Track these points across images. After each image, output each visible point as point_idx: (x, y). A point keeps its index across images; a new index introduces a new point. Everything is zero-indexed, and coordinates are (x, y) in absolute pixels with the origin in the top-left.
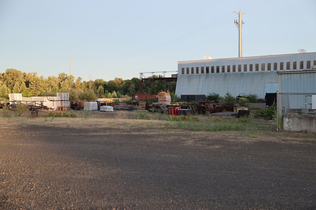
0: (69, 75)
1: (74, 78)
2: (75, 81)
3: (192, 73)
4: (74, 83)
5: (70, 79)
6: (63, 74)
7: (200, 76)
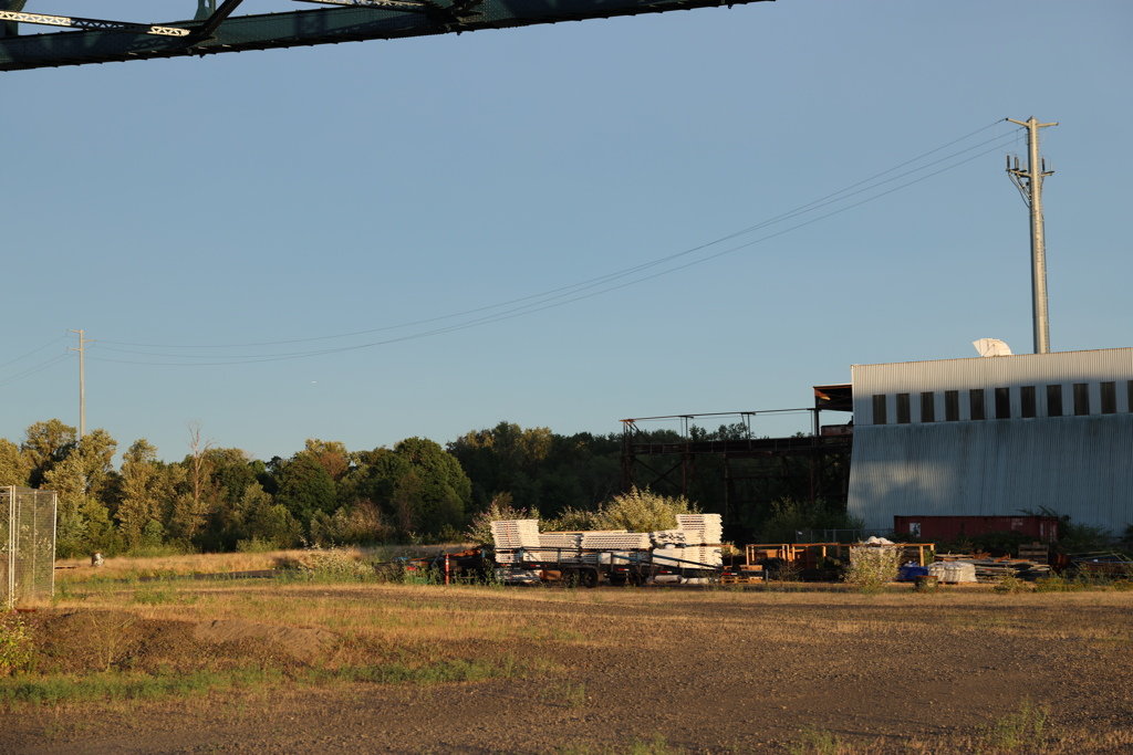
0: (84, 431)
1: (111, 447)
2: (117, 464)
3: (924, 420)
4: (113, 474)
5: (92, 452)
6: (53, 429)
7: (967, 429)
